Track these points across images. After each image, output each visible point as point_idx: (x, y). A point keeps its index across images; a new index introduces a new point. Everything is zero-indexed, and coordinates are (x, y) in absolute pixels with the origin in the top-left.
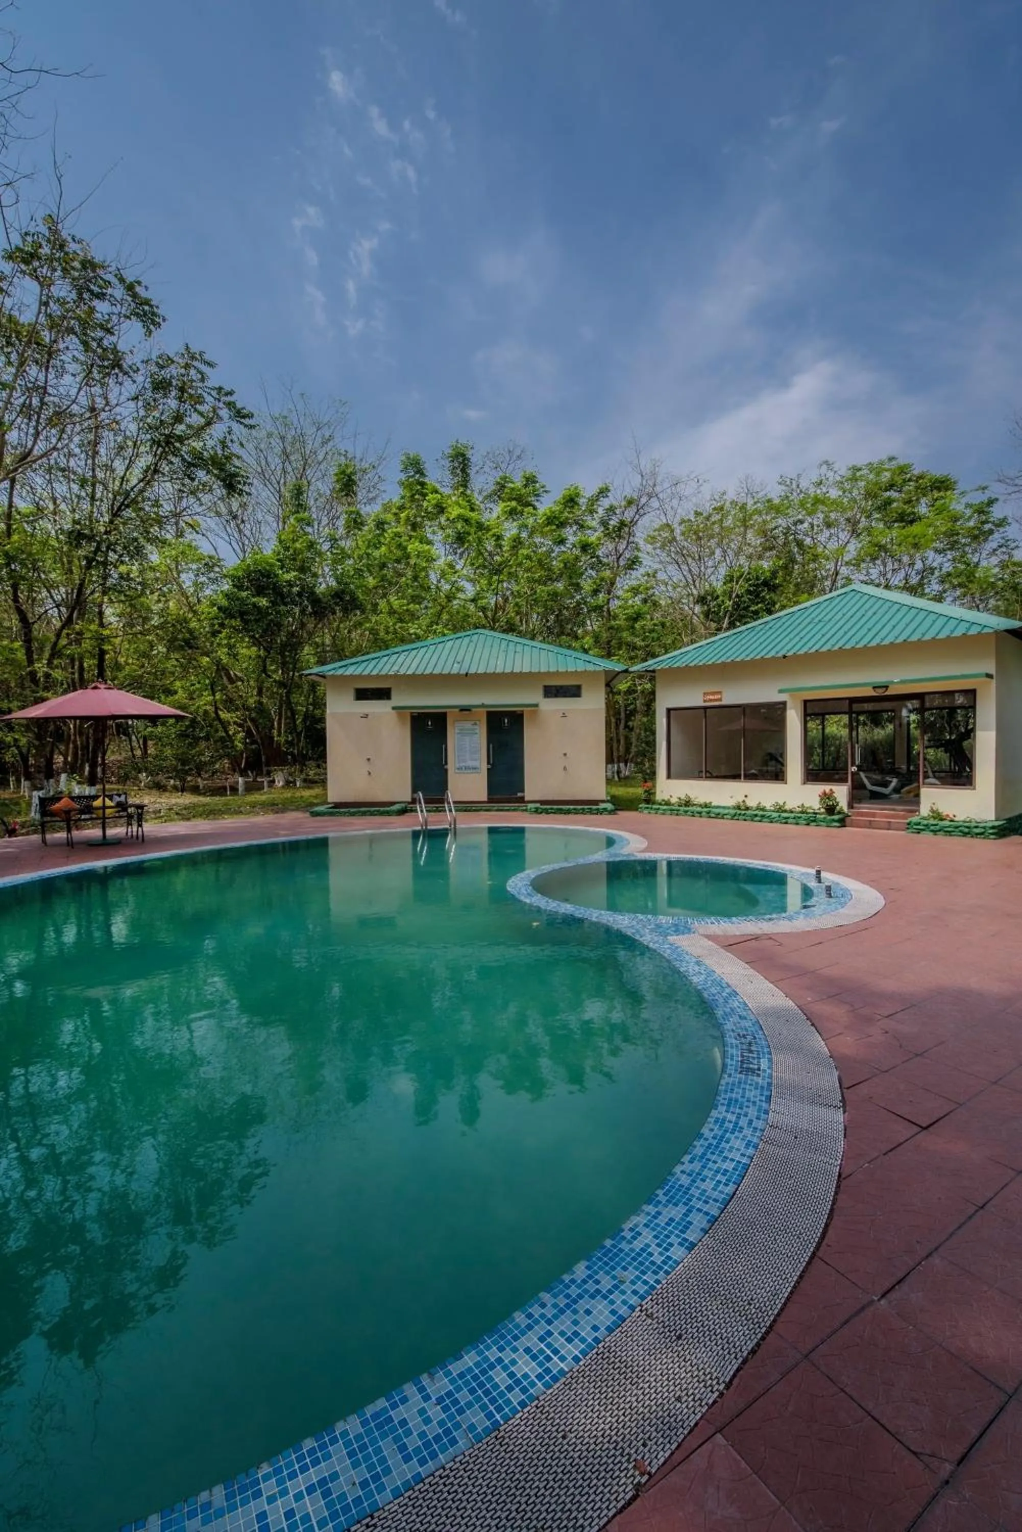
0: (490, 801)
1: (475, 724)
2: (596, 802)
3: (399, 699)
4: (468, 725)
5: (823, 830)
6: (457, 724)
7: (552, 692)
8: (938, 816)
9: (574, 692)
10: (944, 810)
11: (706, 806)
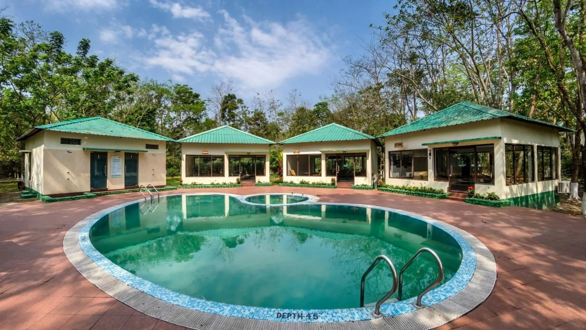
0: (126, 188)
1: (120, 158)
2: (163, 186)
3: (85, 144)
4: (117, 158)
5: (238, 188)
6: (112, 157)
7: (149, 146)
8: (259, 182)
9: (155, 147)
10: (261, 181)
11: (200, 184)
